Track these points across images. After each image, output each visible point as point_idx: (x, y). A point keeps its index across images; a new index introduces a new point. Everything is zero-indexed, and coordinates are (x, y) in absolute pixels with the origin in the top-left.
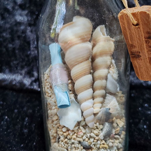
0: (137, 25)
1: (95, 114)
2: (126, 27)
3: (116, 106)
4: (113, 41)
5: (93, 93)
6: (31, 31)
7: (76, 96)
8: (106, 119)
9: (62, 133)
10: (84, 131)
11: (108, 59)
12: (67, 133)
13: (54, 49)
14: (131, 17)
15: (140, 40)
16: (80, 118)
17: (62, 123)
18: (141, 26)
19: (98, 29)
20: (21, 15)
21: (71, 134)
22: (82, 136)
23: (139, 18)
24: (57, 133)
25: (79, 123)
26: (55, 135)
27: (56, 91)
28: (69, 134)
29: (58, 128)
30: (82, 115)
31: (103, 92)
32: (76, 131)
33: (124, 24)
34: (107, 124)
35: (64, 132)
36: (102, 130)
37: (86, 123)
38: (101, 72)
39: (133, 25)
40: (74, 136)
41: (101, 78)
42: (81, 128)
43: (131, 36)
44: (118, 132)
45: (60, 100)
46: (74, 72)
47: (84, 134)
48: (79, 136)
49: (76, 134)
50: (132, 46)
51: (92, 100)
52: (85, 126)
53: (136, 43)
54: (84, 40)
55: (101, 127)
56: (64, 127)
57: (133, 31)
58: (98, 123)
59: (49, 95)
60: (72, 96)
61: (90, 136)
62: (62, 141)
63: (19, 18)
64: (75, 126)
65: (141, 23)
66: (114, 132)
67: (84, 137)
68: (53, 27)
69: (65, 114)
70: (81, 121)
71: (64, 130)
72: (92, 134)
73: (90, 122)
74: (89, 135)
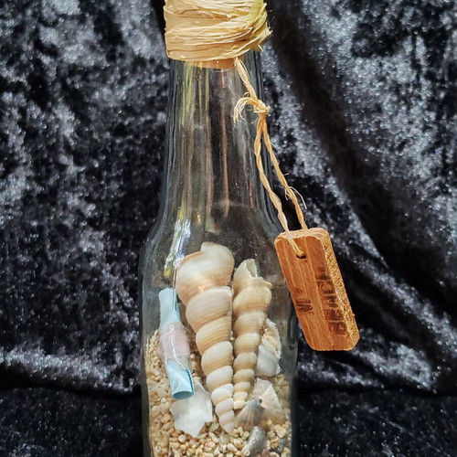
0: (304, 257)
1: (236, 411)
2: (288, 260)
3: (273, 399)
5: (234, 373)
6: (112, 272)
7: (203, 379)
8: (254, 421)
9: (177, 444)
10: (216, 440)
11: (259, 316)
12: (187, 444)
13: (167, 297)
14: (293, 244)
15: (309, 281)
16: (209, 418)
17: (179, 426)
18: (309, 258)
19: (244, 264)
21: (194, 446)
22: (213, 449)
23: (306, 246)
24: (168, 446)
25: (207, 428)
26: (165, 450)
27: (170, 369)
28: (190, 447)
29: (171, 436)
30: (214, 412)
31: (250, 372)
32: (202, 441)
33: (283, 255)
34: (256, 429)
35: (182, 443)
36: (247, 439)
37: (220, 427)
38: (248, 338)
39: (298, 257)
40: (199, 450)
41: (247, 349)
42: (211, 434)
43: (295, 275)
44: (276, 445)
45: (177, 383)
46: (201, 335)
47: (217, 444)
48: (207, 449)
49: (202, 446)
50: (298, 291)
51: (231, 385)
52: (219, 431)
53: (303, 286)
54: (219, 283)
55: (247, 434)
56: (183, 433)
57: (298, 267)
58: (240, 429)
59: (157, 378)
60: (197, 380)
61: (227, 449)
63: (86, 246)
64: (201, 433)
65: (308, 254)
66: (268, 445)
67: (217, 451)
69: (184, 412)
70: (211, 423)
71: (182, 439)
72: (230, 446)
73: (226, 422)
74: (224, 447)
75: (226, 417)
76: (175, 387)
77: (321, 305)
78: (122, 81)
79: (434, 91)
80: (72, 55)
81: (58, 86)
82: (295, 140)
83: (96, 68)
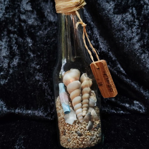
0: (99, 69)
1: (84, 117)
2: (94, 70)
3: (94, 113)
4: (91, 80)
5: (82, 105)
7: (73, 108)
8: (89, 119)
9: (66, 128)
10: (78, 125)
11: (88, 89)
12: (69, 127)
14: (95, 65)
15: (101, 76)
16: (75, 119)
17: (67, 122)
18: (100, 69)
20: (39, 76)
21: (71, 127)
22: (77, 128)
23: (99, 65)
24: (64, 129)
25: (75, 122)
26: (63, 130)
27: (63, 105)
28: (70, 128)
29: (65, 125)
30: (77, 118)
31: (86, 105)
33: (93, 68)
34: (90, 122)
36: (87, 125)
37: (79, 121)
38: (86, 95)
39: (97, 69)
40: (73, 129)
41: (86, 98)
42: (76, 124)
43: (97, 74)
44: (96, 126)
46: (72, 95)
47: (78, 126)
48: (75, 128)
49: (74, 127)
51: (81, 109)
52: (79, 123)
53: (99, 78)
54: (76, 79)
55: (87, 123)
56: (68, 124)
57: (97, 72)
58: (85, 122)
59: (59, 109)
60: (71, 108)
61: (81, 128)
62: (67, 133)
63: (37, 78)
64: (73, 123)
65: (100, 68)
66: (94, 126)
67: (78, 129)
68: (60, 73)
69: (68, 118)
70: (76, 121)
71: (68, 126)
72: (82, 127)
73: (81, 120)
74: (80, 127)
75: (80, 118)
76: (65, 110)
77: (105, 83)
78: (45, 29)
79: (139, 23)
80: (30, 22)
81: (27, 32)
82: (98, 41)
83: (38, 26)
